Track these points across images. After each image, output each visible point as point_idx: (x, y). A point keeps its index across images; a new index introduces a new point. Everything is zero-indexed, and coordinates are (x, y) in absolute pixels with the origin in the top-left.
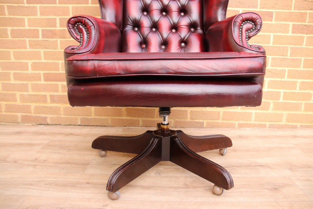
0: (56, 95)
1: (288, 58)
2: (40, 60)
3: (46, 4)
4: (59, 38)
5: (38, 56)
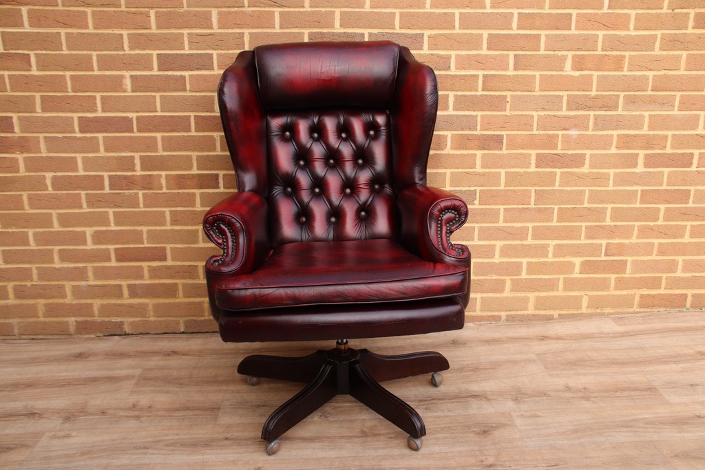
0: (139, 284)
1: (532, 208)
2: (107, 226)
3: (114, 132)
4: (142, 190)
5: (103, 220)
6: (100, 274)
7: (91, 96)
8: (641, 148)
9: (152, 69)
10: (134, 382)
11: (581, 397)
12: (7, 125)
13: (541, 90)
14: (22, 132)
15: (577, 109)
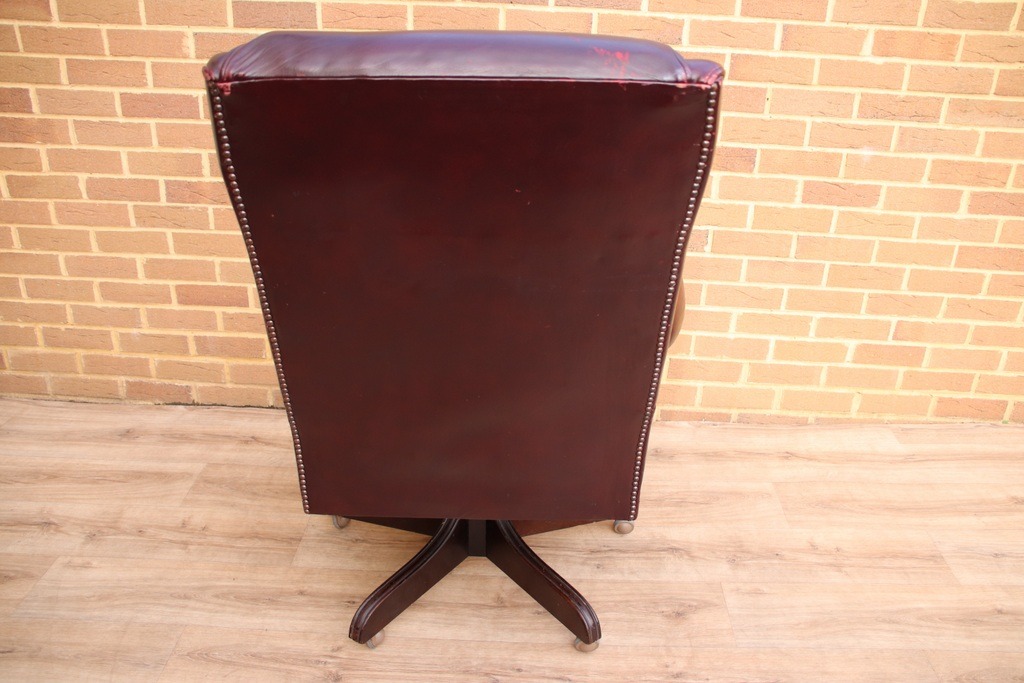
0: (210, 337)
1: (790, 263)
2: (165, 253)
4: (211, 203)
5: (159, 244)
6: (157, 319)
7: (138, 63)
8: (967, 183)
9: (225, 25)
10: (190, 484)
11: (831, 565)
12: (20, 101)
13: (821, 84)
14: (43, 112)
15: (874, 117)
